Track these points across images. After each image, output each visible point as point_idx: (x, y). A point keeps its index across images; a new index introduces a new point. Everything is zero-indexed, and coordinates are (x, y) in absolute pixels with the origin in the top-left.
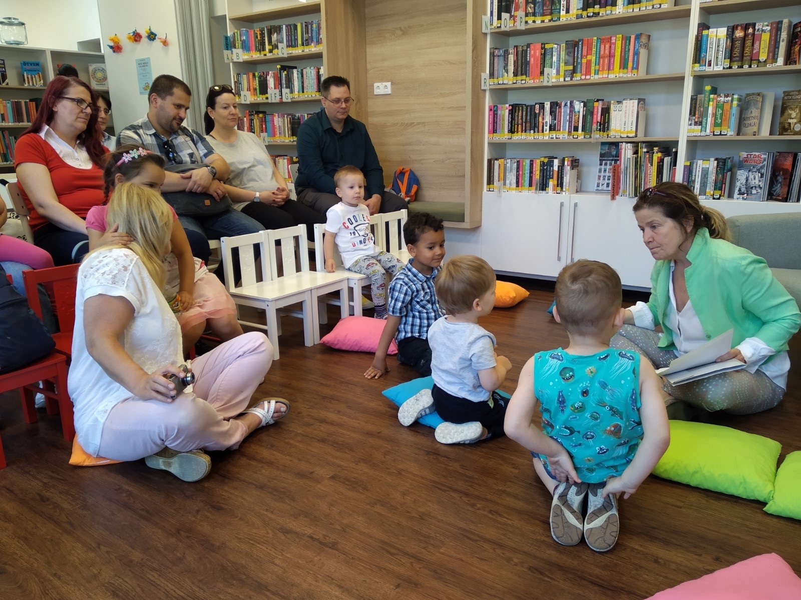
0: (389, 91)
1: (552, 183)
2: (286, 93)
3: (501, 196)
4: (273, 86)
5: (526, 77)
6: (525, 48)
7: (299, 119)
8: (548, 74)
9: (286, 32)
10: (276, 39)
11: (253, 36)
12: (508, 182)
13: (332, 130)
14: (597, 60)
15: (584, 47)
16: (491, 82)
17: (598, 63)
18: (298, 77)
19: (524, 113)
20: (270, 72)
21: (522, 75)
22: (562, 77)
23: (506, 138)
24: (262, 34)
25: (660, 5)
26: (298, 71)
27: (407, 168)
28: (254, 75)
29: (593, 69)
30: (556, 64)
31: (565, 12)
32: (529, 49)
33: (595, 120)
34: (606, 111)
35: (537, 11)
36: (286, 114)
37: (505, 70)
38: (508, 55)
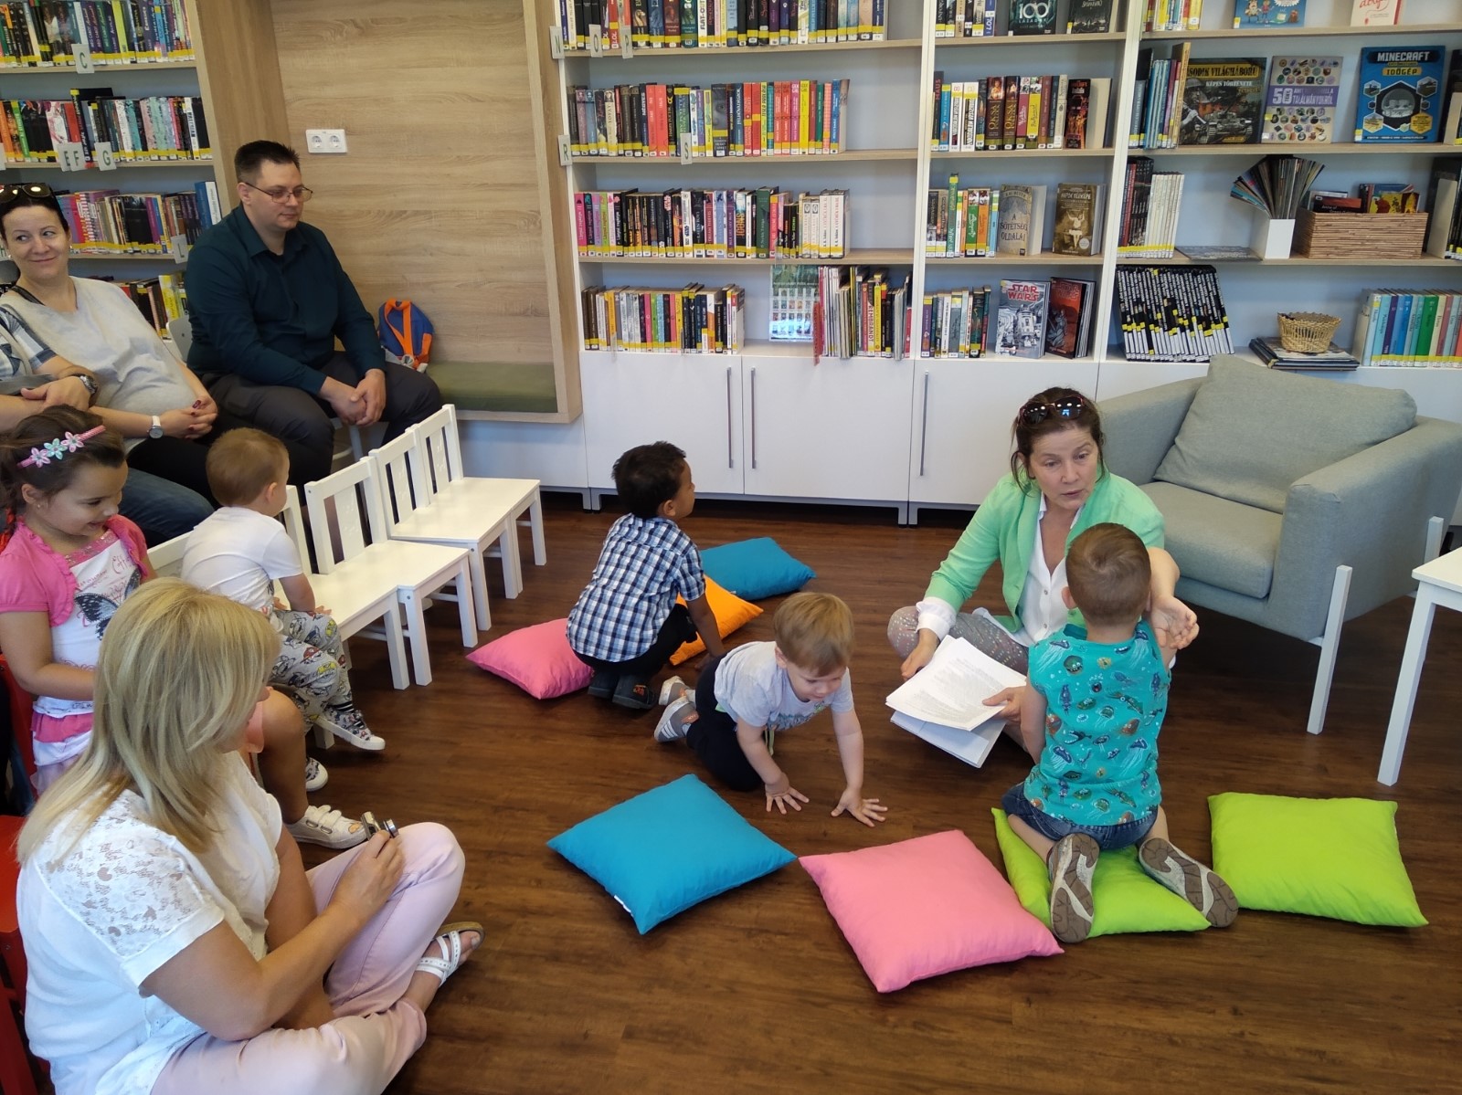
0: (342, 146)
1: (706, 334)
2: (103, 151)
3: (614, 360)
4: (64, 135)
5: (643, 145)
6: (636, 92)
7: (142, 205)
8: (685, 143)
9: (85, 19)
10: (58, 31)
12: (625, 333)
13: (266, 255)
14: (770, 123)
15: (745, 99)
16: (575, 149)
17: (771, 128)
18: (128, 117)
19: (645, 211)
20: (53, 104)
21: (633, 140)
22: (709, 149)
23: (613, 255)
24: (18, 18)
25: (871, 34)
26: (126, 105)
28: (8, 108)
29: (764, 137)
30: (696, 125)
31: (706, 31)
32: (643, 94)
33: (773, 228)
34: (792, 213)
35: (653, 24)
36: (107, 195)
37: (600, 130)
38: (603, 102)
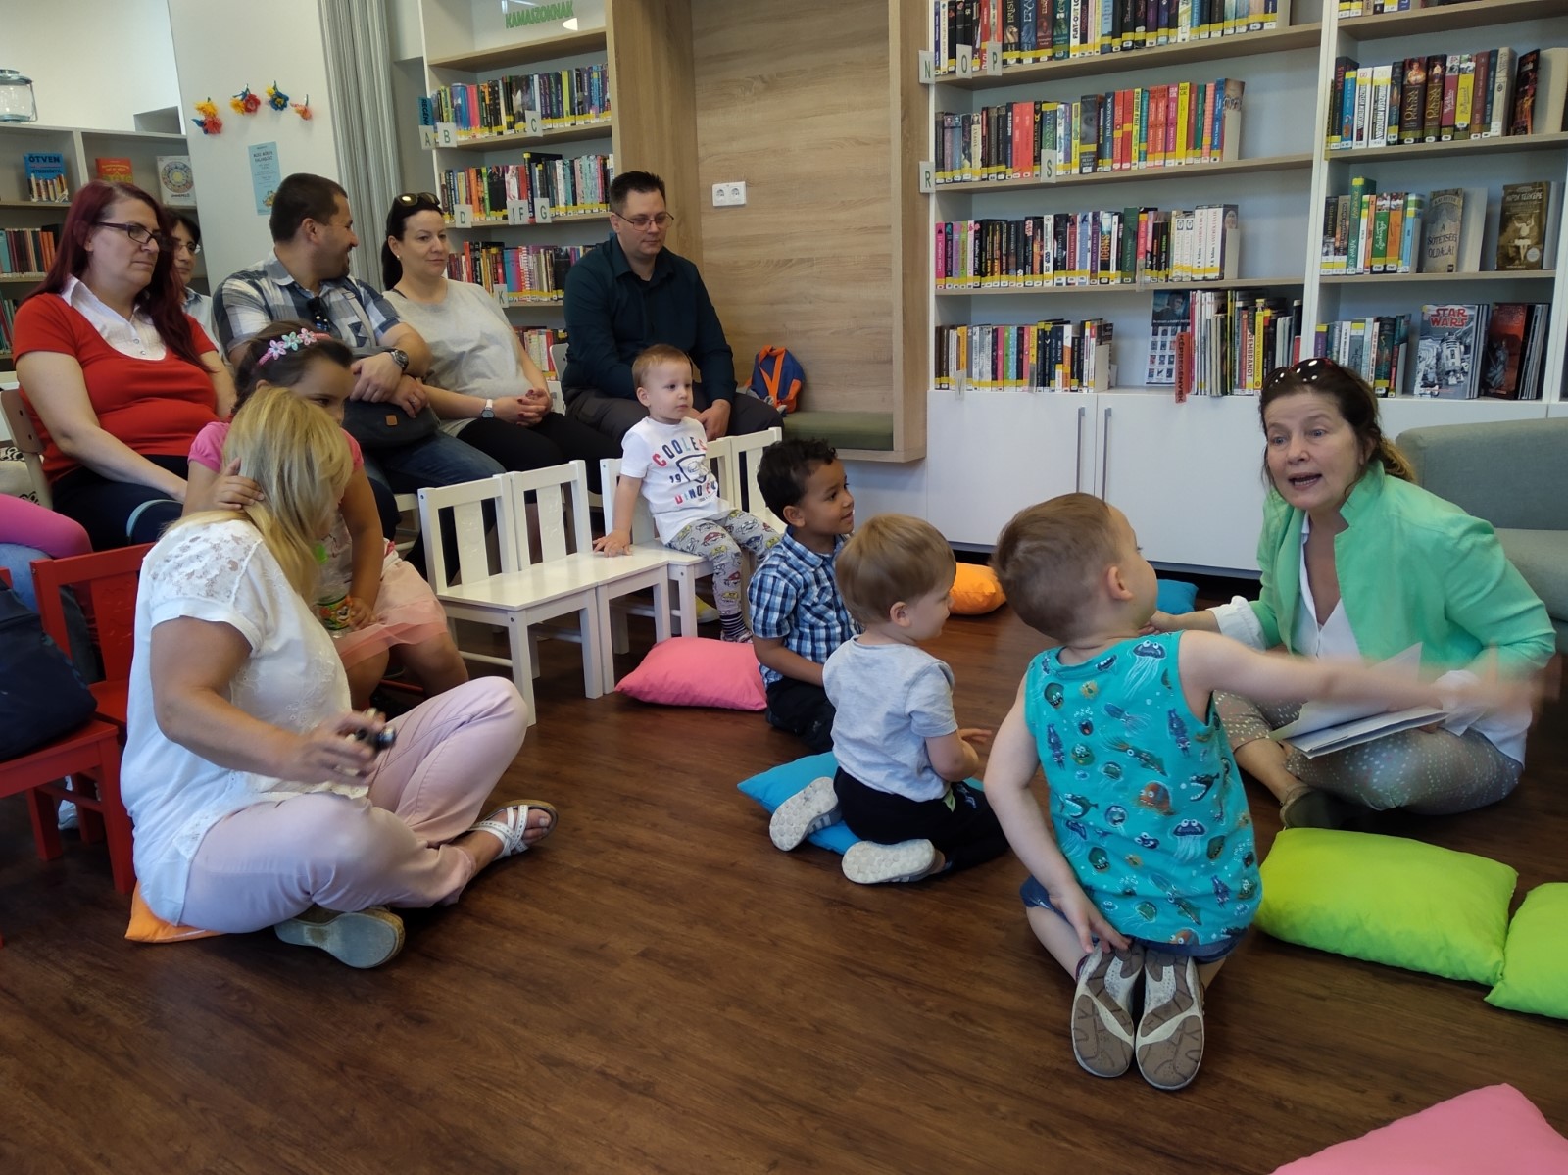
0: (741, 198)
1: (1061, 371)
2: (543, 207)
3: (962, 399)
4: (517, 196)
5: (1007, 167)
6: (1003, 111)
7: (567, 255)
8: (1049, 161)
9: (540, 89)
10: (520, 102)
11: (476, 97)
12: (975, 371)
13: (631, 277)
14: (1143, 133)
15: (1117, 109)
16: (939, 177)
17: (1144, 139)
18: (564, 176)
19: (1004, 236)
20: (511, 167)
21: (998, 163)
22: (1076, 166)
23: (970, 286)
24: (494, 94)
25: (1262, 24)
26: (564, 164)
27: (779, 347)
28: (479, 173)
29: (1135, 149)
30: (1063, 141)
31: (1078, 40)
32: (1010, 114)
33: (1141, 249)
34: (1162, 231)
35: (1024, 39)
36: (543, 247)
37: (965, 154)
38: (970, 126)
